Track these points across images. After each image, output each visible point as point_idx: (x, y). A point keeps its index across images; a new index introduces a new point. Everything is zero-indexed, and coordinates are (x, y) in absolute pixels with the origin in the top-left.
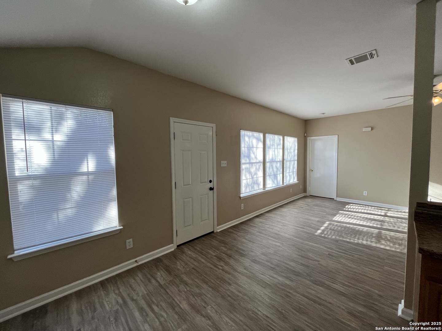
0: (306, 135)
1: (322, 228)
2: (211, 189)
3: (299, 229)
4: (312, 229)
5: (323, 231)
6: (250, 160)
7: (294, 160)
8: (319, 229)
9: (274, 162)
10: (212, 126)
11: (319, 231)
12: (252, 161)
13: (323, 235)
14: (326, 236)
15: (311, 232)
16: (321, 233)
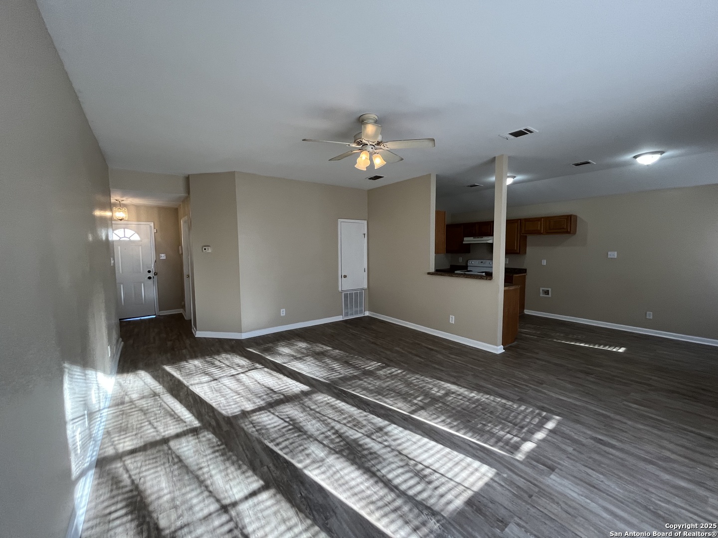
1: (540, 435)
3: (614, 442)
4: (570, 433)
5: (540, 426)
8: (552, 432)
11: (550, 425)
13: (544, 414)
14: (537, 411)
15: (572, 424)
16: (547, 419)
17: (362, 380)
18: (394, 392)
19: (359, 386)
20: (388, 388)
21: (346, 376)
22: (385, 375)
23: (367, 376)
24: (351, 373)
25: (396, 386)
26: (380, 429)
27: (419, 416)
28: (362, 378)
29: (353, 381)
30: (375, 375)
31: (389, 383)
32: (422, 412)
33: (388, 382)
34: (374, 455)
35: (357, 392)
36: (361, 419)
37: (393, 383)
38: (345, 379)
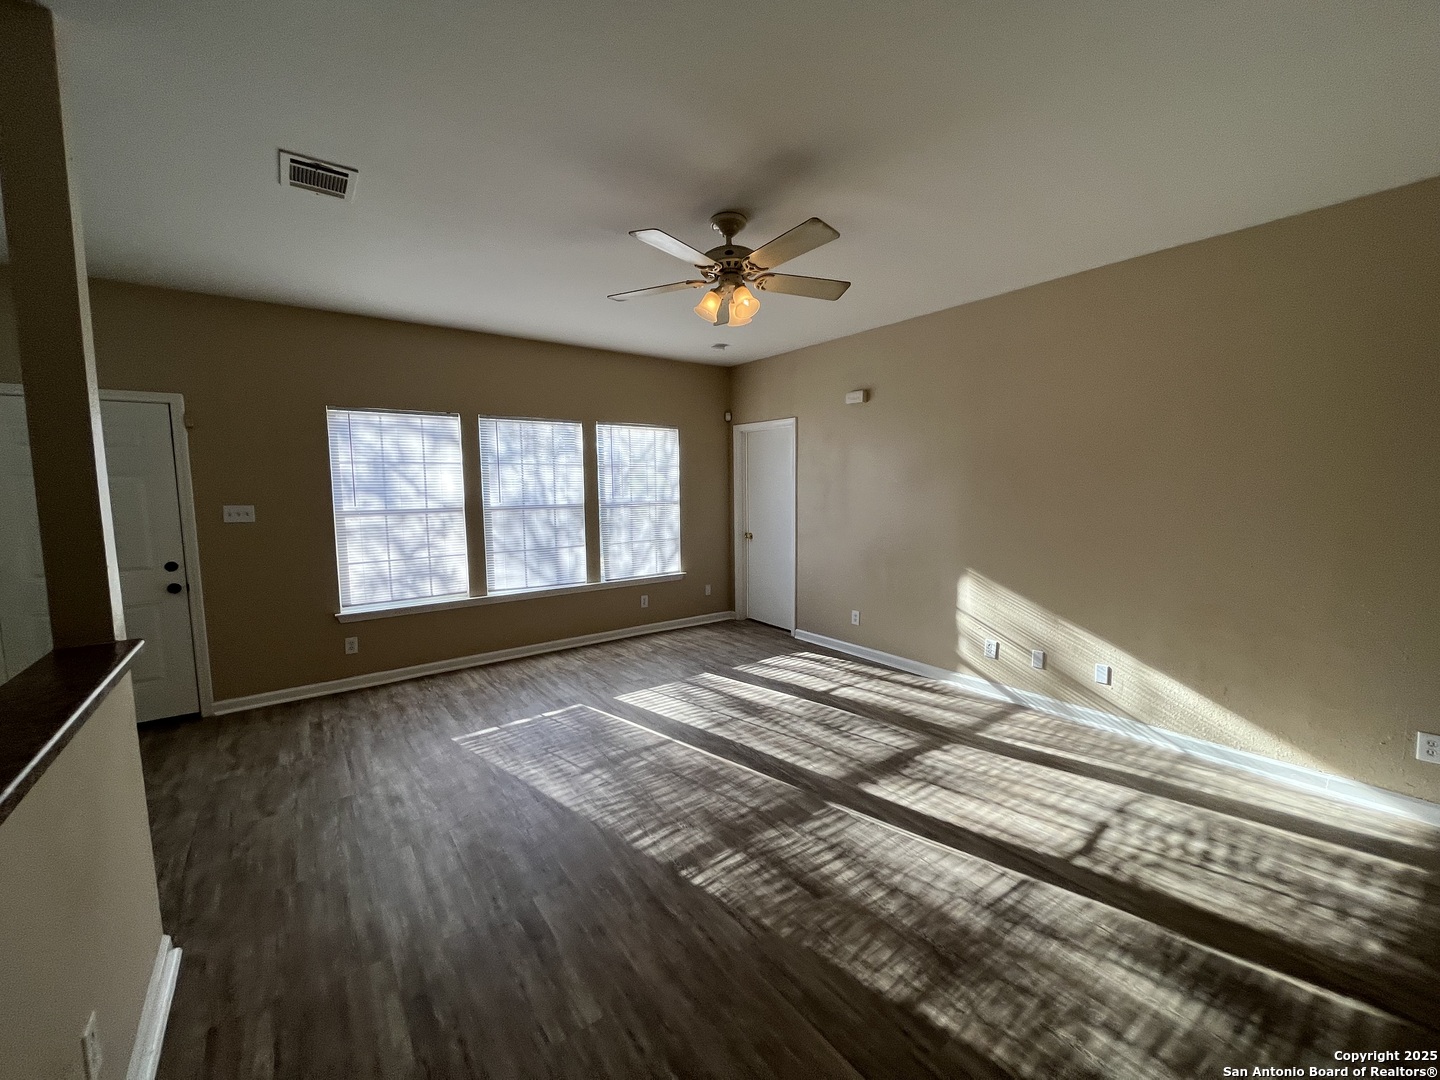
0: (728, 418)
2: (174, 589)
6: (387, 500)
7: (664, 502)
9: (536, 507)
10: (165, 401)
12: (400, 505)
17: (754, 810)
18: (682, 777)
19: (755, 792)
20: (694, 786)
21: (793, 826)
22: (692, 826)
23: (741, 821)
24: (784, 835)
25: (675, 791)
26: (719, 725)
27: (660, 737)
28: (751, 817)
29: (772, 805)
30: (717, 825)
31: (687, 801)
32: (650, 742)
33: (690, 804)
34: (727, 706)
35: (757, 777)
36: (746, 735)
37: (679, 799)
38: (794, 815)
